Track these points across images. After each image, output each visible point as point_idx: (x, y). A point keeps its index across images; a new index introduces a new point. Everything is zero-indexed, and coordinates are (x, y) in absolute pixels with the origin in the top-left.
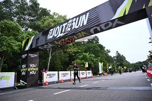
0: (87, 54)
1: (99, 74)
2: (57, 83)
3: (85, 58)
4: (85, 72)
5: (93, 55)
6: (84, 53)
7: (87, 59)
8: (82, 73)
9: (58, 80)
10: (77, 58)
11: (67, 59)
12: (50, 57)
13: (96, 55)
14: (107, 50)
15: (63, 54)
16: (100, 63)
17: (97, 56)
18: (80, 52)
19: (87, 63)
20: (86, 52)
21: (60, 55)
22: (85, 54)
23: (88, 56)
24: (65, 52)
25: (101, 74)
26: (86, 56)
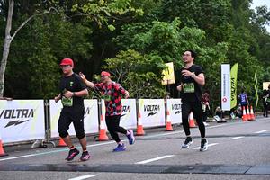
0: (172, 27)
1: (222, 114)
2: (41, 146)
3: (161, 46)
4: (160, 102)
5: (200, 32)
6: (158, 23)
7: (170, 48)
8: (148, 108)
9: (48, 134)
10: (128, 43)
11: (84, 49)
12: (9, 39)
13: (209, 33)
14: (261, 10)
15: (63, 24)
16: (225, 68)
17: (214, 37)
18: (139, 19)
19: (170, 66)
20: (166, 17)
21: (53, 30)
22: (163, 25)
23: (176, 36)
24: (75, 18)
25: (228, 113)
26: (167, 35)
